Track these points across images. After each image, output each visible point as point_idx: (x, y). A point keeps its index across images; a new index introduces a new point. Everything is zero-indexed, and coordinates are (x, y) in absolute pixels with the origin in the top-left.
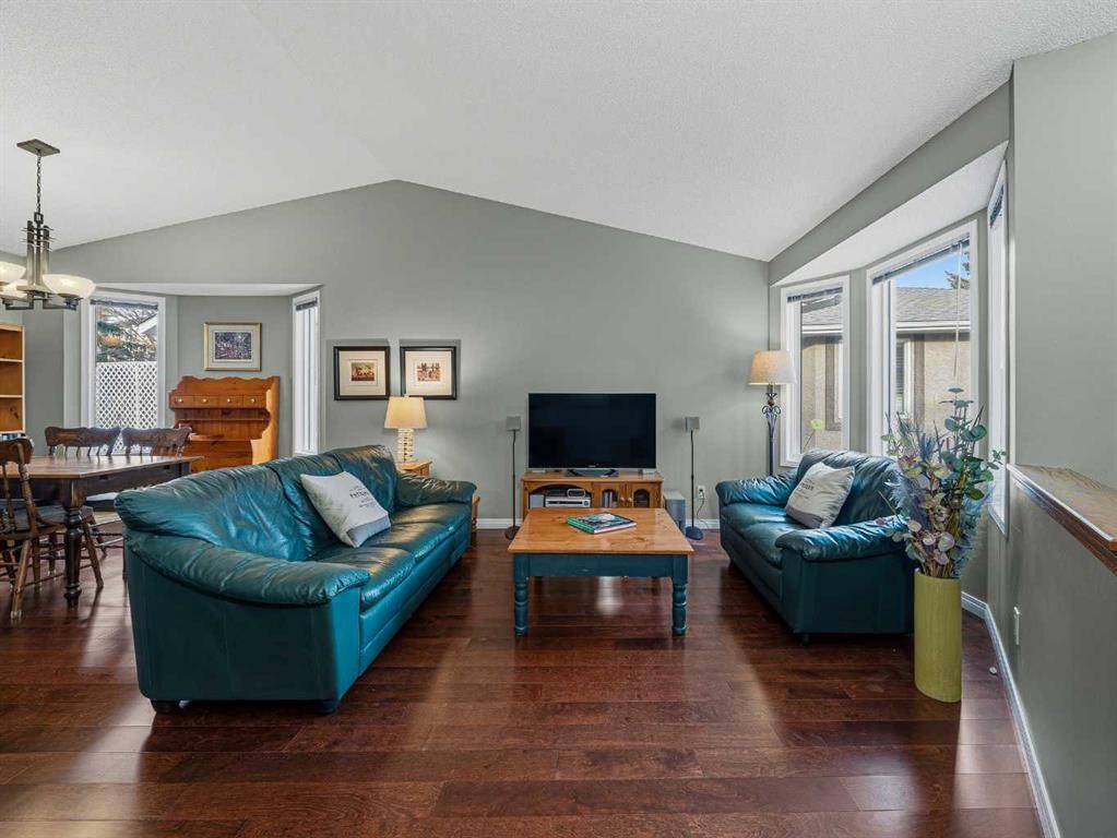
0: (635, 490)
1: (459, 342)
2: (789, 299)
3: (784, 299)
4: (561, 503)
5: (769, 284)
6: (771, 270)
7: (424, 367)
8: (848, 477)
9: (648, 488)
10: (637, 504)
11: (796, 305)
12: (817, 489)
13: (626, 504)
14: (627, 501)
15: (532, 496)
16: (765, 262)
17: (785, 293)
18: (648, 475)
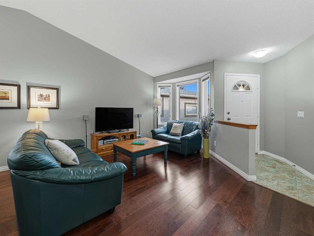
0: (130, 134)
1: (60, 87)
2: (159, 87)
3: (158, 87)
4: (109, 142)
5: (154, 83)
6: (155, 79)
7: (41, 95)
8: (182, 125)
9: (134, 134)
10: (131, 139)
11: (160, 88)
12: (178, 128)
13: (128, 139)
14: (128, 138)
15: (99, 141)
16: (153, 77)
17: (158, 85)
18: (130, 130)
